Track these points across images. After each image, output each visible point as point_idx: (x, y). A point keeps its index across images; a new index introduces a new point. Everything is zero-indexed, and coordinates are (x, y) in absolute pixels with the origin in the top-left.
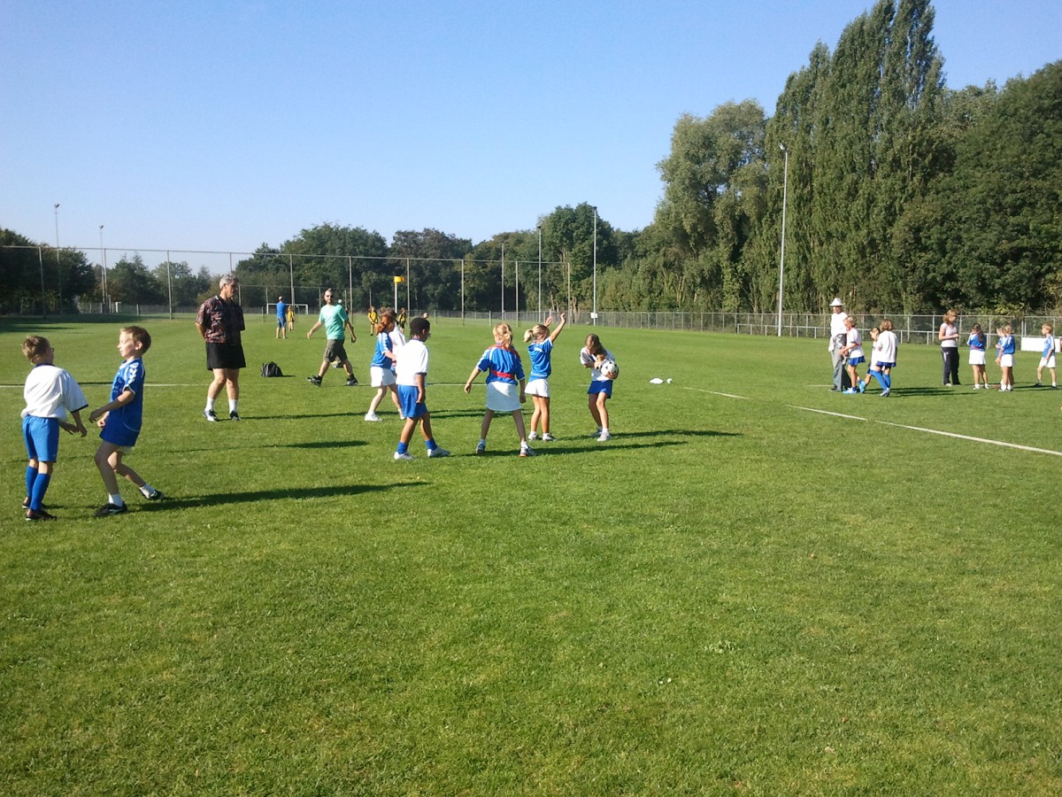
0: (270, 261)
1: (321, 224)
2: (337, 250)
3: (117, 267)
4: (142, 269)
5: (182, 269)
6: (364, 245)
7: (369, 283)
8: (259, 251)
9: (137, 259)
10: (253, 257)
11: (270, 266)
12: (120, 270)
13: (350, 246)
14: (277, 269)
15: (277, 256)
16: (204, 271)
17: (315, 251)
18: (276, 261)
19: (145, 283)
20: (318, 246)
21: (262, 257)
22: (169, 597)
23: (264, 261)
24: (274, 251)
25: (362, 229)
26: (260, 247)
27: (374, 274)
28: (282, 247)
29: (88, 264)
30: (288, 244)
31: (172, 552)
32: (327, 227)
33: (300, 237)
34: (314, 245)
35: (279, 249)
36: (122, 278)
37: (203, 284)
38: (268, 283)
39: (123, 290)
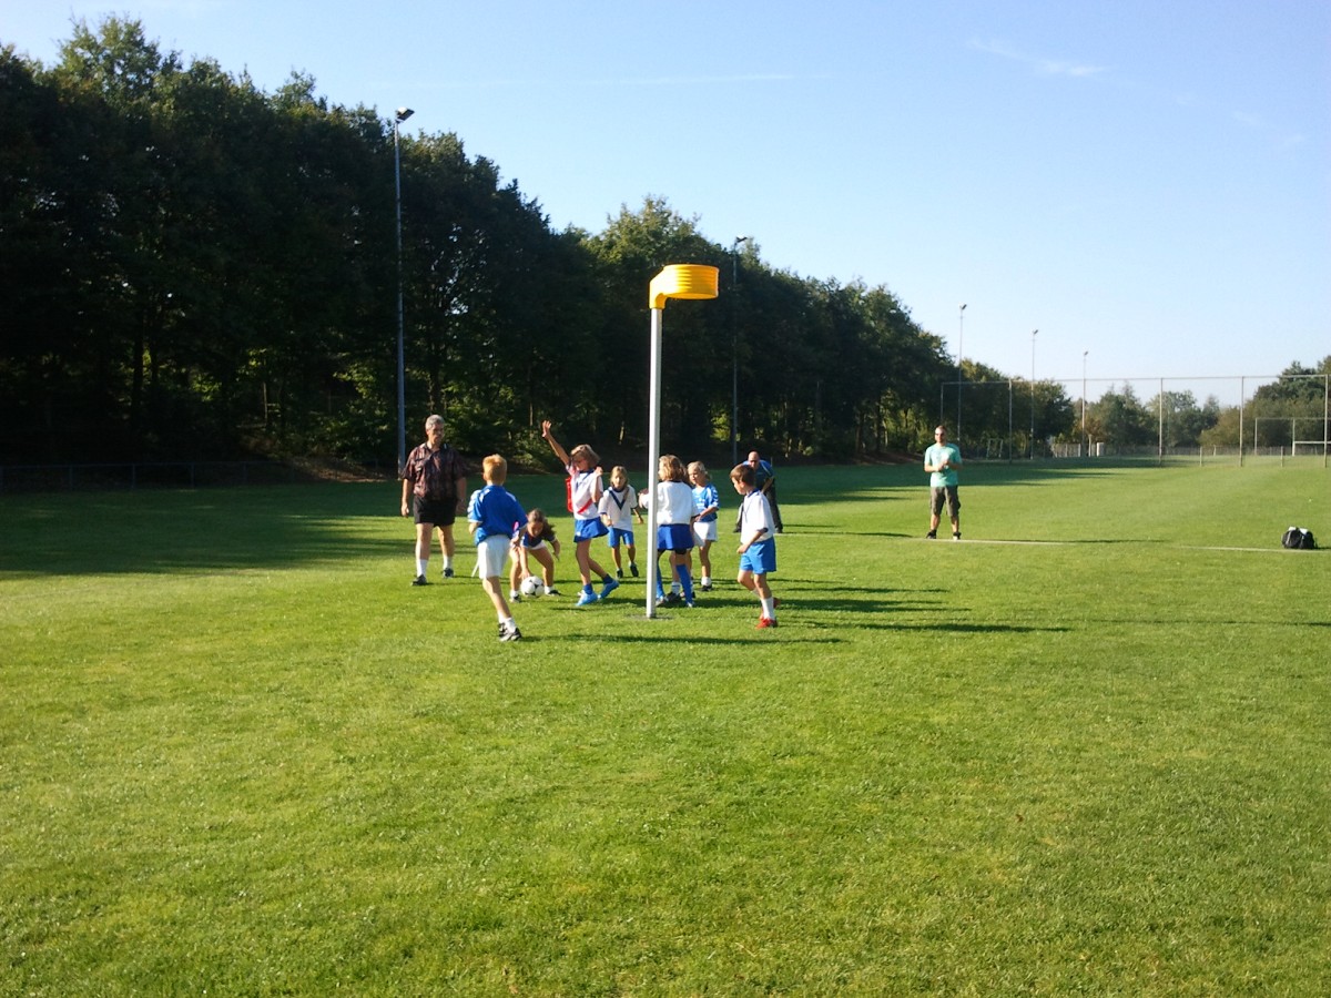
0: (1302, 385)
3: (1102, 401)
4: (1133, 402)
5: (1185, 399)
8: (1287, 372)
9: (1128, 391)
10: (1278, 381)
11: (1301, 391)
12: (1106, 403)
14: (1311, 396)
15: (1312, 377)
16: (1212, 402)
18: (1310, 384)
19: (1135, 419)
21: (1291, 380)
23: (1295, 385)
24: (1307, 372)
26: (1289, 366)
28: (1320, 365)
29: (1066, 398)
35: (1316, 368)
36: (1108, 414)
37: (1209, 418)
38: (1297, 414)
39: (1108, 428)
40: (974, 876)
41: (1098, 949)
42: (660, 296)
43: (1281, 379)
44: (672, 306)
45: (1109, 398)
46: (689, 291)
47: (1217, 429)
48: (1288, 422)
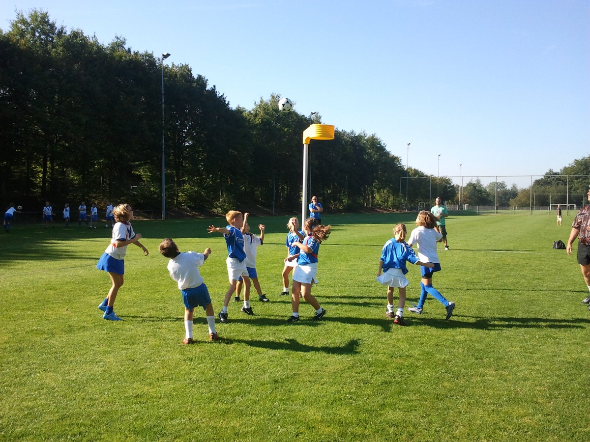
0: (554, 179)
1: (587, 156)
3: (467, 186)
4: (480, 186)
5: (502, 185)
8: (547, 174)
9: (478, 181)
11: (553, 182)
12: (469, 187)
14: (558, 184)
15: (558, 176)
16: (514, 187)
17: (582, 172)
18: (557, 179)
19: (481, 194)
20: (584, 169)
21: (549, 177)
22: (521, 375)
23: (551, 179)
24: (556, 174)
26: (548, 171)
29: (452, 184)
30: (566, 168)
31: (518, 349)
33: (573, 164)
34: (582, 169)
35: (560, 172)
36: (470, 191)
37: (513, 194)
38: (552, 192)
39: (470, 198)
42: (308, 138)
43: (545, 177)
45: (470, 184)
46: (321, 136)
47: (517, 198)
48: (548, 195)
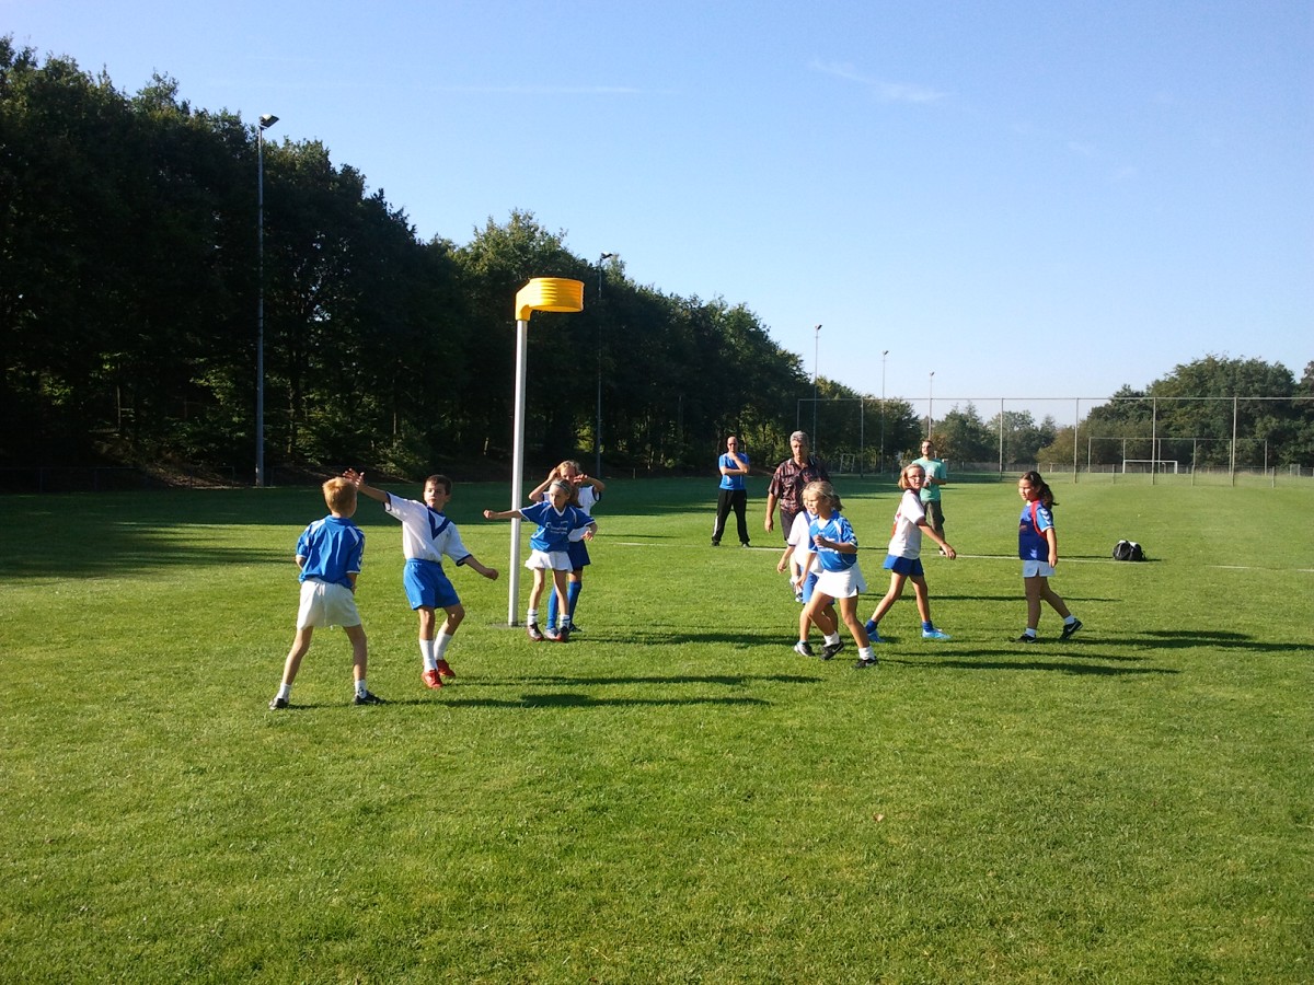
0: (1132, 407)
1: (1202, 357)
2: (1223, 390)
3: (947, 419)
4: (975, 421)
5: (1023, 419)
6: (1263, 381)
7: (1264, 433)
8: (1118, 395)
9: (971, 410)
10: (1110, 402)
11: (1130, 414)
12: (950, 421)
13: (1241, 385)
14: (1141, 416)
15: (1141, 399)
16: (1048, 422)
17: (1192, 391)
18: (1140, 406)
19: (977, 436)
20: (1196, 386)
21: (1122, 402)
23: (1125, 407)
24: (1137, 394)
25: (1260, 360)
26: (1120, 390)
27: (1274, 420)
28: (1148, 388)
29: (914, 416)
30: (1158, 384)
32: (1211, 361)
33: (1173, 375)
34: (1192, 385)
35: (1145, 391)
36: (952, 431)
37: (1046, 437)
38: (1127, 434)
39: (952, 445)
40: (823, 876)
41: (941, 945)
42: (526, 307)
43: (1113, 401)
44: (537, 318)
45: (953, 416)
46: (554, 304)
47: (1054, 447)
48: (1119, 441)
